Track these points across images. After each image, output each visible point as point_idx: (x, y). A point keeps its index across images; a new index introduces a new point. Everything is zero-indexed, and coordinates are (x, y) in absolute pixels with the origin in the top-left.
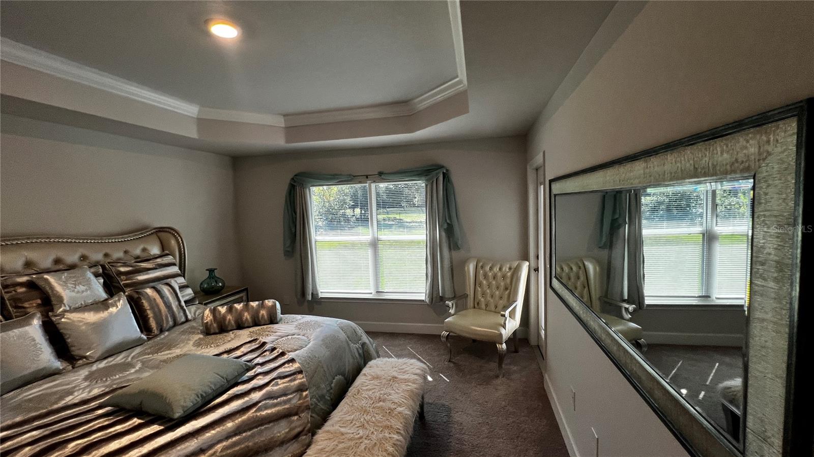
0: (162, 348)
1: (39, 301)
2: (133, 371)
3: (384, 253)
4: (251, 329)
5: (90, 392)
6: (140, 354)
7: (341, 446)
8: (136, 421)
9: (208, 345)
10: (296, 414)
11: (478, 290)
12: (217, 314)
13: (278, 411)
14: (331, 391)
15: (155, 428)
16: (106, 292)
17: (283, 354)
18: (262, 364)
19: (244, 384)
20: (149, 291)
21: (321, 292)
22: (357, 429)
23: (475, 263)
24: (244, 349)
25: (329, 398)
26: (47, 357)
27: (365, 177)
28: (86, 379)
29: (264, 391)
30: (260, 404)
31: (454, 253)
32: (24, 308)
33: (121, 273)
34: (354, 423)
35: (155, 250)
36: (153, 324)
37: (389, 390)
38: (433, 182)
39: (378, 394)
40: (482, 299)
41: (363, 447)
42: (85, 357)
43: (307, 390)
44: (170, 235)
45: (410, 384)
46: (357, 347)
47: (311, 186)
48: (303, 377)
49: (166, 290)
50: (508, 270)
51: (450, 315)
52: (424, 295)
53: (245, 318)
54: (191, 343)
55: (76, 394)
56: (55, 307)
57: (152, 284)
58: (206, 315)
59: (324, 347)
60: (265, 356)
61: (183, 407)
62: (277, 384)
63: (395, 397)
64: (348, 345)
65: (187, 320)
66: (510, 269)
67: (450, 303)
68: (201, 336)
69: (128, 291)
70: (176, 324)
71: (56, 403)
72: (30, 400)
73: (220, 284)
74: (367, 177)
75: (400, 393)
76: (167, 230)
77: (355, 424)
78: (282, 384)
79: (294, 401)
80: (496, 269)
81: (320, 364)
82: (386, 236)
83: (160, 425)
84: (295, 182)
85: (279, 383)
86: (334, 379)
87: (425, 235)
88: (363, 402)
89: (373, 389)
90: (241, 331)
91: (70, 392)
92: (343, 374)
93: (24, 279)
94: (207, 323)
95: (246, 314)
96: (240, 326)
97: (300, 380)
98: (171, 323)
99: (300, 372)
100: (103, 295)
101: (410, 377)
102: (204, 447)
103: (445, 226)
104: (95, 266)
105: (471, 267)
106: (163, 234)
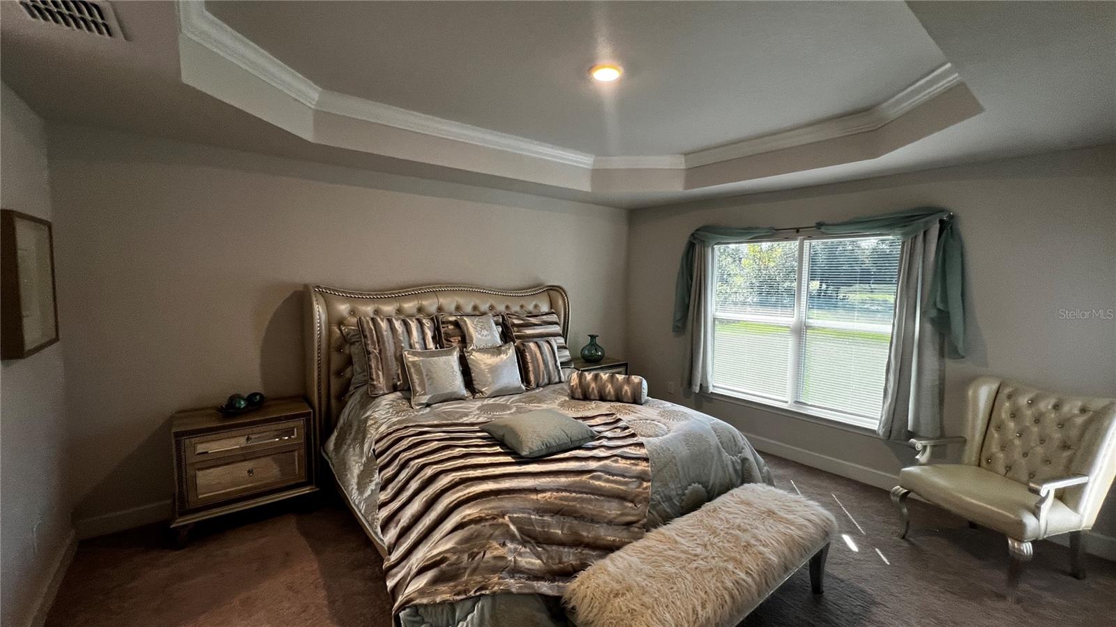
0: (533, 400)
1: (460, 338)
2: (509, 412)
3: (815, 346)
4: (612, 404)
5: (478, 418)
6: (516, 401)
7: (671, 553)
8: (498, 449)
9: (570, 407)
10: (632, 501)
11: (993, 437)
12: (583, 381)
13: (612, 488)
14: (683, 497)
15: (509, 459)
16: (501, 340)
17: (633, 435)
18: (610, 439)
19: (586, 450)
20: (532, 345)
21: (714, 386)
22: (696, 545)
23: (995, 386)
24: (598, 421)
25: (678, 504)
26: (458, 384)
27: (795, 230)
28: (479, 408)
29: (602, 463)
30: (595, 474)
31: (950, 365)
32: (451, 342)
33: (514, 325)
34: (695, 538)
35: (545, 308)
36: (532, 377)
37: (757, 523)
38: (916, 237)
39: (738, 521)
40: (1001, 455)
41: (694, 565)
42: (482, 392)
43: (649, 481)
44: (558, 294)
45: (792, 528)
46: (734, 460)
47: (716, 244)
48: (648, 466)
49: (546, 347)
50: (1076, 411)
51: (914, 462)
52: (878, 422)
53: (607, 390)
54: (557, 402)
55: (470, 417)
56: (469, 345)
57: (536, 340)
58: (572, 378)
59: (684, 444)
60: (615, 432)
61: (530, 448)
62: (616, 461)
63: (762, 533)
64: (719, 452)
65: (560, 382)
66: (1083, 410)
67: (919, 444)
68: (567, 399)
69: (518, 342)
70: (550, 383)
71: (457, 419)
72: (445, 412)
73: (600, 353)
74: (798, 231)
75: (771, 532)
76: (557, 288)
77: (696, 540)
78: (622, 464)
79: (633, 486)
80: (1046, 405)
81: (674, 461)
82: (822, 319)
83: (513, 458)
84: (695, 239)
85: (619, 461)
86: (690, 485)
87: (891, 326)
88: (716, 523)
89: (735, 513)
90: (602, 403)
91: (466, 415)
92: (705, 485)
93: (452, 319)
94: (573, 386)
95: (610, 386)
96: (603, 398)
97: (643, 466)
98: (546, 381)
99: (646, 460)
100: (499, 342)
101: (796, 520)
102: (538, 488)
103: (933, 313)
104: (498, 315)
105: (983, 394)
106: (554, 291)
